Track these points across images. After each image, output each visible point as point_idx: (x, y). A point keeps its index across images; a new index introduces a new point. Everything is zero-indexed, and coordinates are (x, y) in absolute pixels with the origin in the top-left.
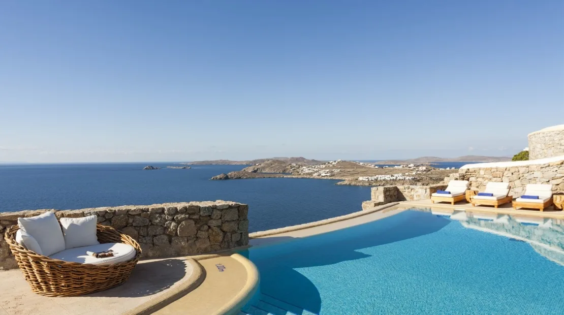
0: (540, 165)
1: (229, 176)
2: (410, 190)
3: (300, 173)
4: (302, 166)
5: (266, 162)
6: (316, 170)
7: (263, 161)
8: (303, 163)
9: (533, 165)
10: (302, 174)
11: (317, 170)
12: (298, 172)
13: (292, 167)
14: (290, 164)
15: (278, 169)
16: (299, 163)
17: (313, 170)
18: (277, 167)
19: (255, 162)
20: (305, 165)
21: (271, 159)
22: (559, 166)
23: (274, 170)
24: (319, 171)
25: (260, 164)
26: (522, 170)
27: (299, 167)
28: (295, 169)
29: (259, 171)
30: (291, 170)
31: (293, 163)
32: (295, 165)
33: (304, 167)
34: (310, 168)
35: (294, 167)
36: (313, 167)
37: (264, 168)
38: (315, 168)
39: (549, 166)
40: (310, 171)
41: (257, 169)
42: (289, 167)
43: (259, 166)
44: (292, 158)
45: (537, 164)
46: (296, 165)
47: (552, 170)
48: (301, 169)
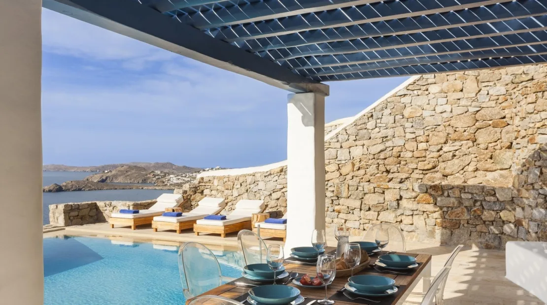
0: (264, 172)
1: (64, 188)
2: (111, 208)
3: (166, 183)
4: (169, 175)
5: (119, 168)
6: (187, 179)
7: (115, 167)
8: (171, 171)
9: (258, 173)
10: (169, 184)
11: (189, 179)
12: (164, 182)
13: (154, 175)
14: (153, 172)
15: (136, 178)
16: (166, 171)
17: (184, 180)
18: (135, 175)
19: (103, 169)
20: (173, 173)
21: (127, 165)
22: (279, 174)
23: (130, 179)
24: (191, 180)
25: (111, 171)
26: (250, 179)
27: (165, 175)
28: (159, 178)
29: (108, 181)
30: (154, 179)
31: (157, 170)
32: (159, 172)
33: (171, 176)
34: (179, 177)
35: (158, 175)
36: (184, 175)
37: (115, 176)
38: (185, 177)
39: (270, 174)
40: (179, 181)
41: (107, 178)
42: (151, 176)
43: (109, 174)
44: (157, 163)
45: (261, 171)
46: (161, 172)
47: (273, 180)
48: (168, 177)
